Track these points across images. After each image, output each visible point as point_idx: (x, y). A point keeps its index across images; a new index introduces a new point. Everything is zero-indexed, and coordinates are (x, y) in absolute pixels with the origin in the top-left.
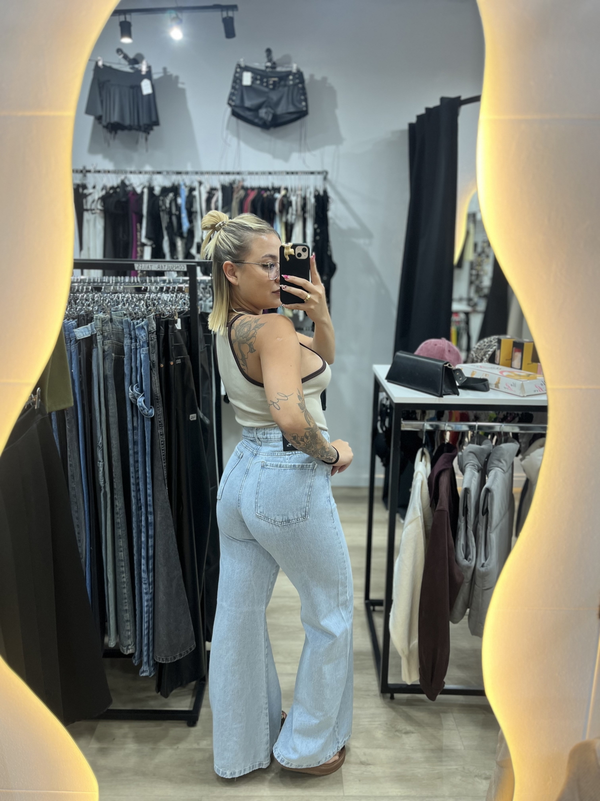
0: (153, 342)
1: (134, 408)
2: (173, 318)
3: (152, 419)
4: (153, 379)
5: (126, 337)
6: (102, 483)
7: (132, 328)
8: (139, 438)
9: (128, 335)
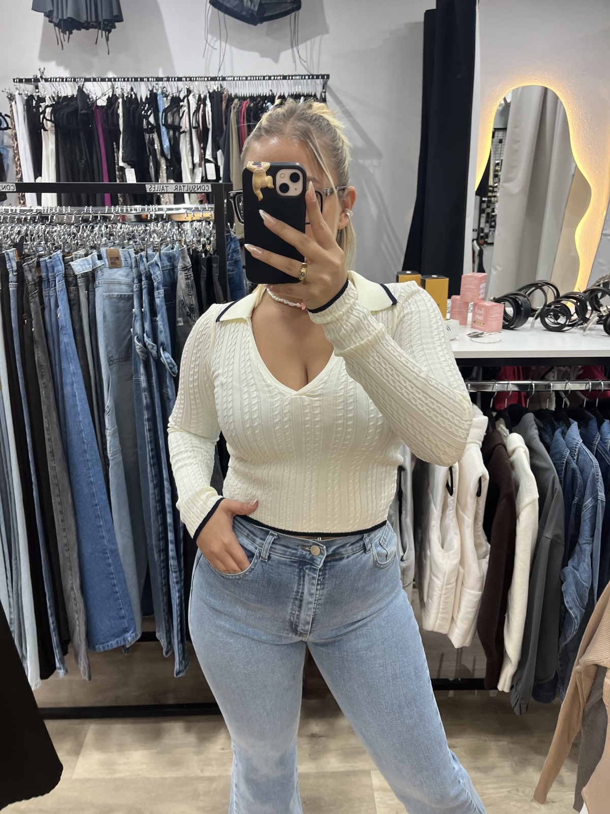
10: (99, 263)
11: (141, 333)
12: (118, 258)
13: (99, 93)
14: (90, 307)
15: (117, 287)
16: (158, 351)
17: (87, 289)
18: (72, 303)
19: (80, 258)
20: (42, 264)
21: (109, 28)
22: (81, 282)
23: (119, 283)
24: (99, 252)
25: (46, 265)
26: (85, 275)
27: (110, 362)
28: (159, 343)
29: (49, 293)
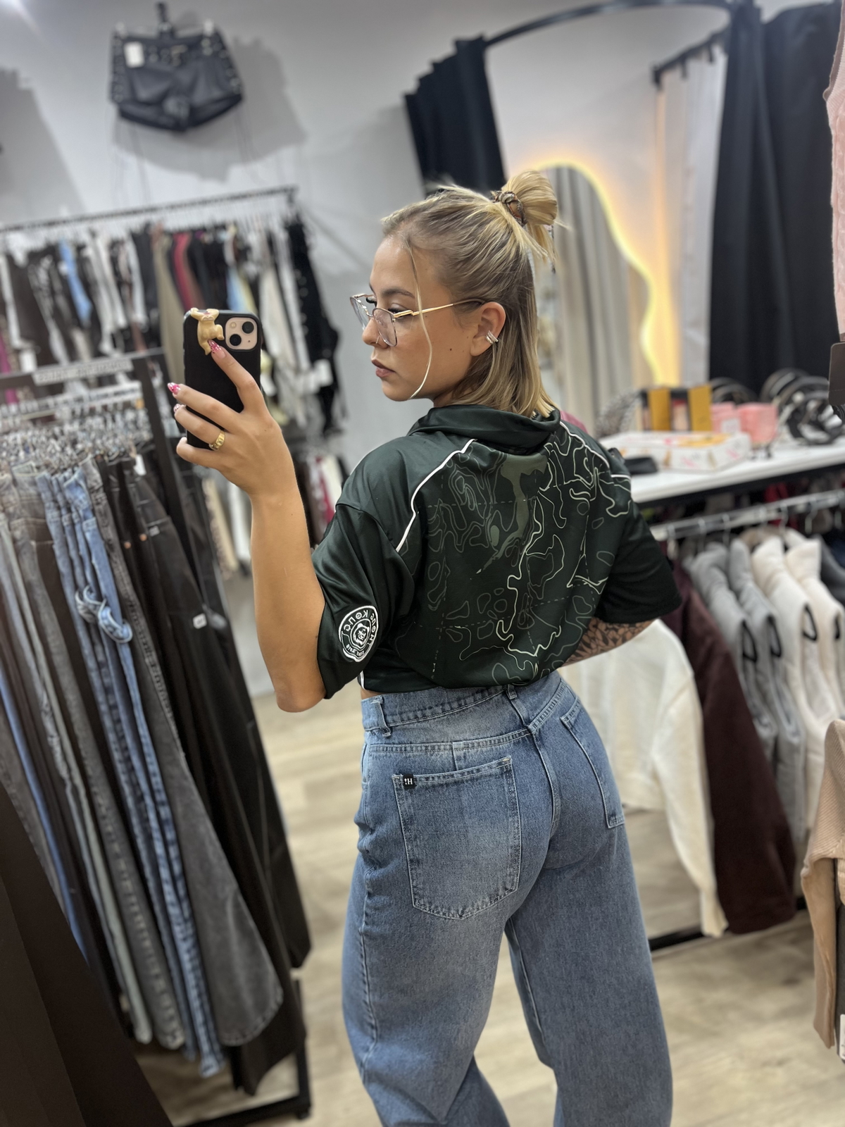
0: (101, 507)
1: (93, 631)
2: (128, 456)
3: (131, 644)
4: (116, 572)
5: (49, 508)
6: (64, 773)
7: (56, 489)
8: (112, 680)
9: (52, 504)
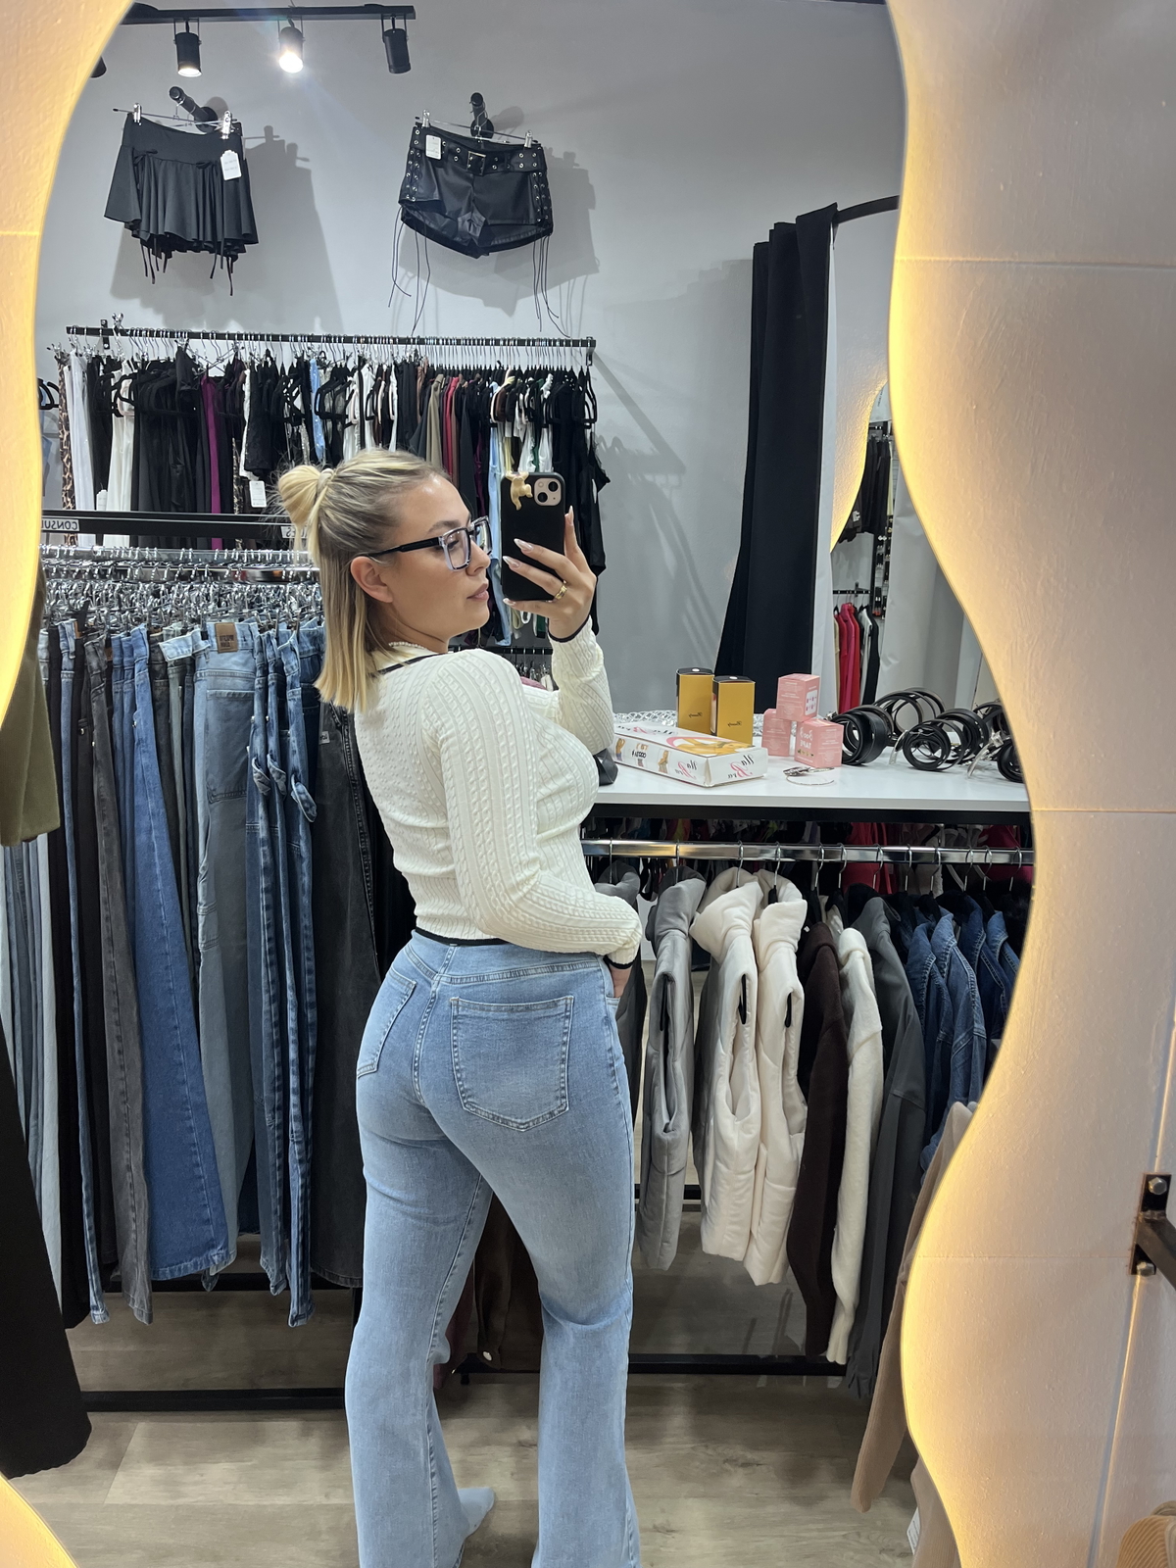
10: (203, 645)
11: (262, 756)
12: (232, 637)
13: (212, 357)
14: (185, 712)
15: (229, 682)
16: (287, 783)
17: (182, 684)
18: (157, 704)
19: (173, 636)
20: (115, 644)
21: (233, 253)
22: (173, 673)
23: (233, 676)
24: (204, 626)
25: (121, 645)
26: (180, 663)
27: (211, 796)
28: (290, 769)
29: (122, 688)
